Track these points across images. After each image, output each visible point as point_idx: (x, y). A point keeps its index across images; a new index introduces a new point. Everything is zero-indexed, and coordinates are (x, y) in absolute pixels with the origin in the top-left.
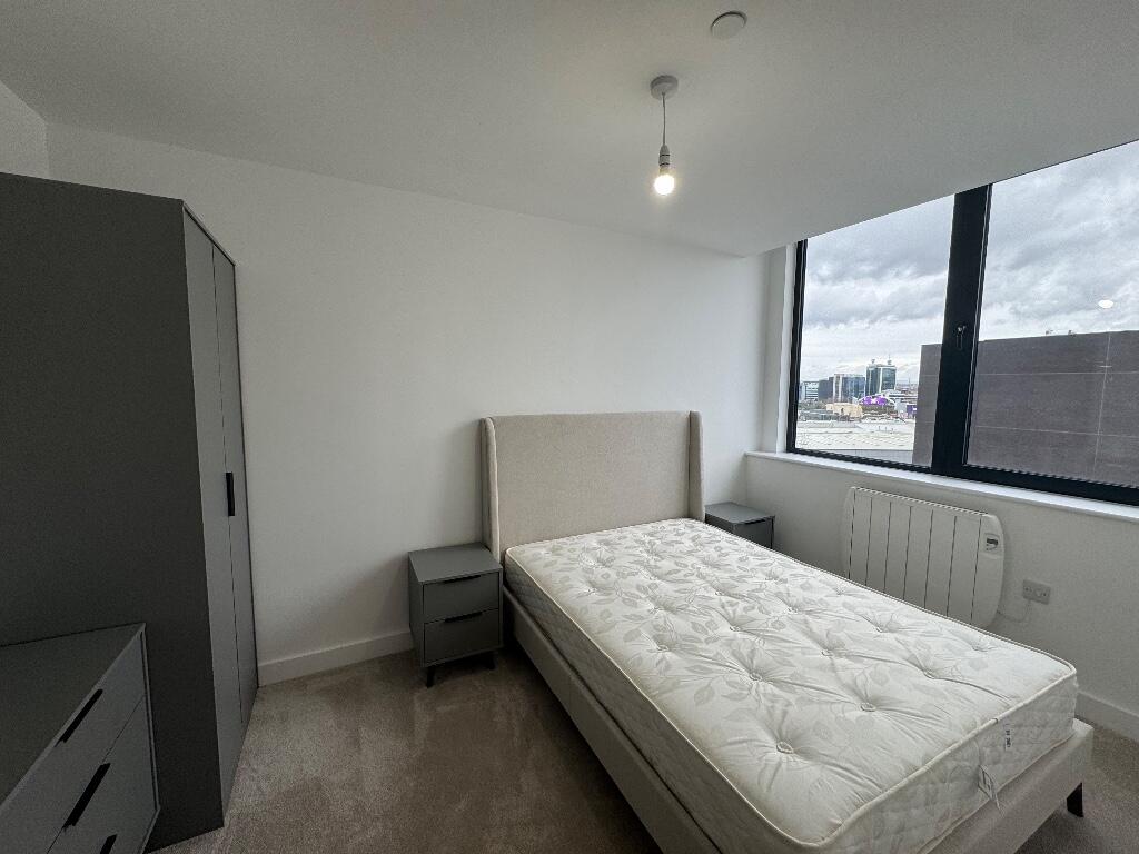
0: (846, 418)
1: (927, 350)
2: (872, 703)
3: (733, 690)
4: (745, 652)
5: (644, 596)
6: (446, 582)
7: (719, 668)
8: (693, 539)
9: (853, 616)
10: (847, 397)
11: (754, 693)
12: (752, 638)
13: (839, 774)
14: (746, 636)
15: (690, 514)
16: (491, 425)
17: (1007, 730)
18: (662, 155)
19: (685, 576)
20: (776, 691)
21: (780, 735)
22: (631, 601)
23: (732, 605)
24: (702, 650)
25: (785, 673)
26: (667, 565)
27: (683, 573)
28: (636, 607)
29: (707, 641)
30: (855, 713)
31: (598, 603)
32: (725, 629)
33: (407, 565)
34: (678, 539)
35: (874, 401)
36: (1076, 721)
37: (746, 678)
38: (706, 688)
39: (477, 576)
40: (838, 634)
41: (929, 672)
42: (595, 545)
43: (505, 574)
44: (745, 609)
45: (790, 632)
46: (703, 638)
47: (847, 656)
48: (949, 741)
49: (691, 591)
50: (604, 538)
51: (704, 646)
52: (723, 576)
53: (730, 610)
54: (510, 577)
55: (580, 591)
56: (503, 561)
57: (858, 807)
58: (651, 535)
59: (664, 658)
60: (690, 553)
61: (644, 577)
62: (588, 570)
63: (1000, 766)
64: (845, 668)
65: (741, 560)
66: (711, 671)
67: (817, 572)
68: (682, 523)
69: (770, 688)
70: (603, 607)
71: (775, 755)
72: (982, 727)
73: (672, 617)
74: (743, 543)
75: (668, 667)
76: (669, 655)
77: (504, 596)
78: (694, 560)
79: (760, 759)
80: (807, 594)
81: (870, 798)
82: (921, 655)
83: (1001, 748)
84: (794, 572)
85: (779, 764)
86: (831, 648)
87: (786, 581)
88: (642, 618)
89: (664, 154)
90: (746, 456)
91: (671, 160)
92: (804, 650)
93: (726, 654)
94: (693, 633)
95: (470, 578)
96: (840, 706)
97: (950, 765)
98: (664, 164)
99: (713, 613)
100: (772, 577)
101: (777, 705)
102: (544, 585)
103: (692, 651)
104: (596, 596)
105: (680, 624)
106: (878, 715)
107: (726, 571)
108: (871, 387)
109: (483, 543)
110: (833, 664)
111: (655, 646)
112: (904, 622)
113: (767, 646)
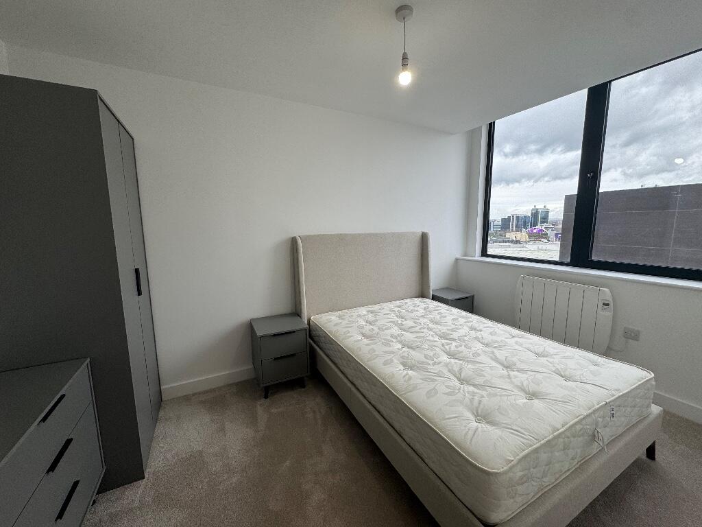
0: (518, 242)
1: (568, 198)
2: (532, 395)
3: (449, 390)
4: (456, 369)
5: (394, 341)
6: (274, 335)
7: (440, 378)
8: (425, 309)
9: (521, 349)
10: (518, 229)
11: (461, 391)
12: (461, 362)
13: (512, 433)
14: (457, 361)
15: (422, 295)
16: (299, 241)
17: (612, 408)
18: (403, 59)
19: (420, 329)
20: (476, 390)
21: (477, 413)
22: (387, 343)
23: (448, 344)
24: (431, 369)
25: (480, 381)
26: (410, 323)
27: (418, 327)
28: (390, 346)
29: (434, 364)
30: (522, 400)
31: (368, 345)
32: (444, 358)
33: (250, 327)
34: (416, 309)
35: (535, 231)
36: (653, 405)
37: (457, 383)
38: (433, 389)
39: (294, 332)
40: (513, 359)
41: (567, 379)
42: (365, 313)
43: (310, 331)
44: (456, 347)
45: (483, 358)
46: (431, 362)
47: (518, 371)
48: (578, 414)
49: (423, 337)
50: (371, 309)
51: (431, 367)
52: (444, 329)
53: (447, 347)
54: (314, 333)
55: (355, 339)
56: (309, 324)
57: (523, 451)
58: (399, 307)
59: (407, 374)
60: (423, 317)
61: (395, 330)
62: (362, 327)
63: (607, 429)
64: (516, 377)
65: (454, 319)
66: (436, 380)
67: (500, 326)
68: (417, 301)
69: (471, 388)
70: (370, 347)
71: (475, 424)
72: (598, 406)
73: (412, 352)
74: (455, 311)
75: (410, 378)
76: (410, 372)
77: (310, 343)
78: (425, 320)
79: (465, 426)
80: (495, 338)
81: (531, 446)
82: (562, 369)
83: (609, 419)
84: (485, 325)
85: (477, 429)
86: (508, 367)
87: (481, 331)
88: (393, 353)
89: (405, 58)
90: (457, 259)
91: (409, 62)
92: (491, 368)
93: (445, 371)
94: (425, 360)
95: (290, 333)
96: (513, 397)
97: (578, 427)
98: (404, 65)
99: (437, 349)
100: (472, 328)
101: (476, 398)
102: (334, 336)
103: (424, 369)
104: (366, 341)
105: (416, 356)
106: (536, 401)
107: (444, 326)
108: (533, 223)
109: (296, 313)
110: (509, 375)
111: (402, 368)
112: (552, 351)
113: (470, 366)
